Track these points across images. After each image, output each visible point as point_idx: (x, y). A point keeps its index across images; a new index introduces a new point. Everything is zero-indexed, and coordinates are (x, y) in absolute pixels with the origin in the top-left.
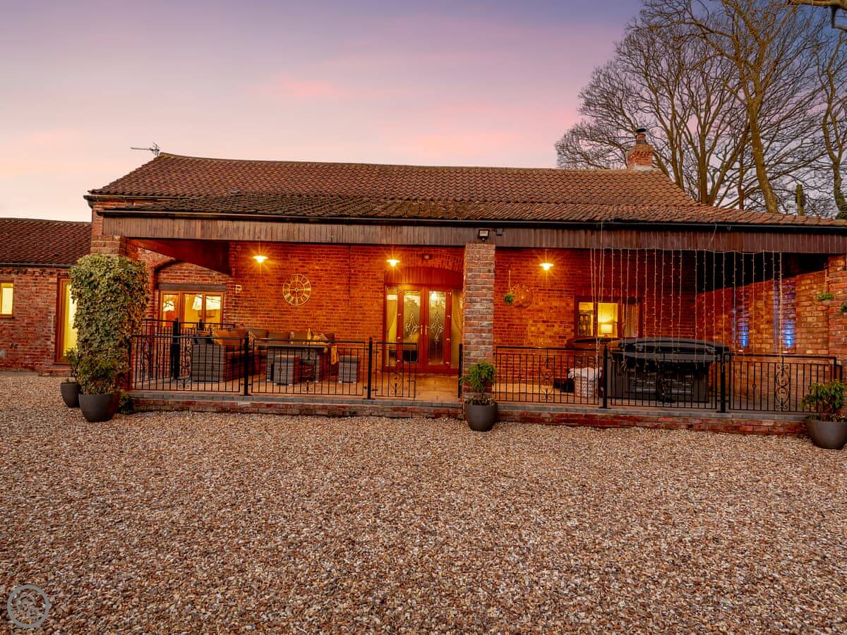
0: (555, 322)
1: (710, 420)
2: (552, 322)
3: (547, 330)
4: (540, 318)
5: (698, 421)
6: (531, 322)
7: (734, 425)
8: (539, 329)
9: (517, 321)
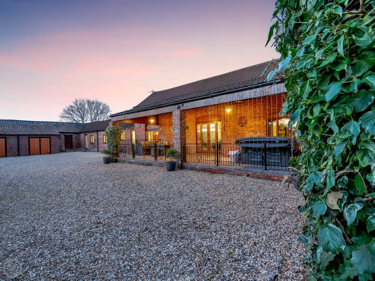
0: (258, 131)
1: (257, 173)
2: (256, 131)
3: (254, 135)
4: (251, 130)
5: (251, 173)
6: (247, 132)
7: (268, 176)
8: (251, 135)
9: (241, 132)
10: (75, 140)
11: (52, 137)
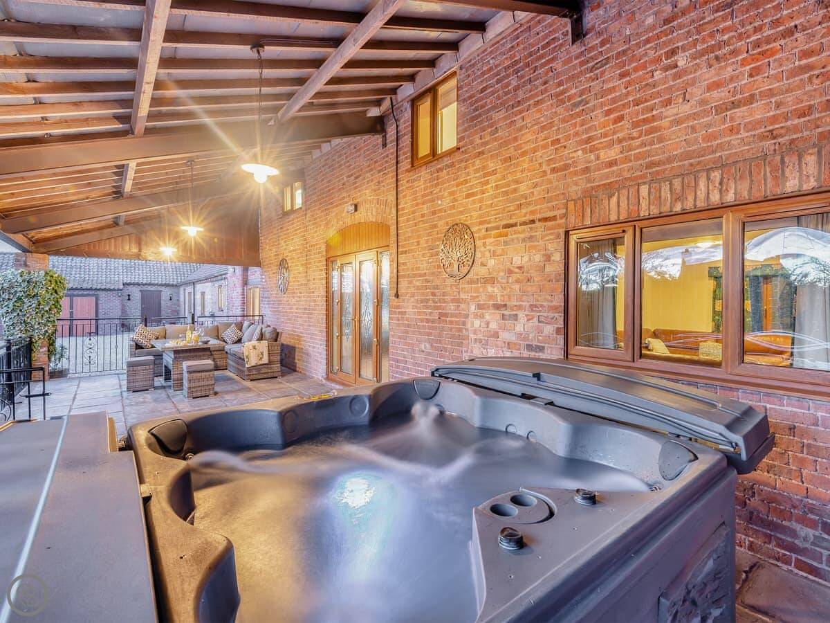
2: (512, 308)
3: (502, 327)
4: (490, 297)
8: (488, 324)
9: (452, 308)
10: (169, 303)
11: (102, 294)
